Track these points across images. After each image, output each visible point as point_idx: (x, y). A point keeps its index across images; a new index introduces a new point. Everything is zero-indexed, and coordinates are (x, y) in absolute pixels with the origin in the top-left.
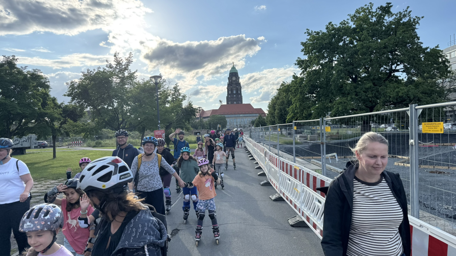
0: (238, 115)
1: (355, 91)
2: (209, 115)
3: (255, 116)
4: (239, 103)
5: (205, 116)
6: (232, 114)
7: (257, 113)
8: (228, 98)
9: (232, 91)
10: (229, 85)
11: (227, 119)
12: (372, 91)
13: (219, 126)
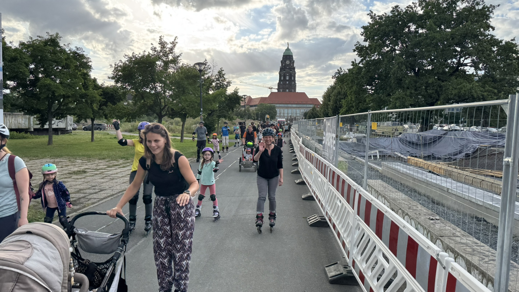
0: (290, 105)
1: (415, 86)
2: (257, 103)
3: (309, 107)
4: (291, 91)
5: (252, 104)
6: (283, 104)
7: (312, 104)
8: (279, 84)
9: (285, 77)
10: (282, 69)
11: (277, 110)
12: (434, 86)
13: (267, 116)
